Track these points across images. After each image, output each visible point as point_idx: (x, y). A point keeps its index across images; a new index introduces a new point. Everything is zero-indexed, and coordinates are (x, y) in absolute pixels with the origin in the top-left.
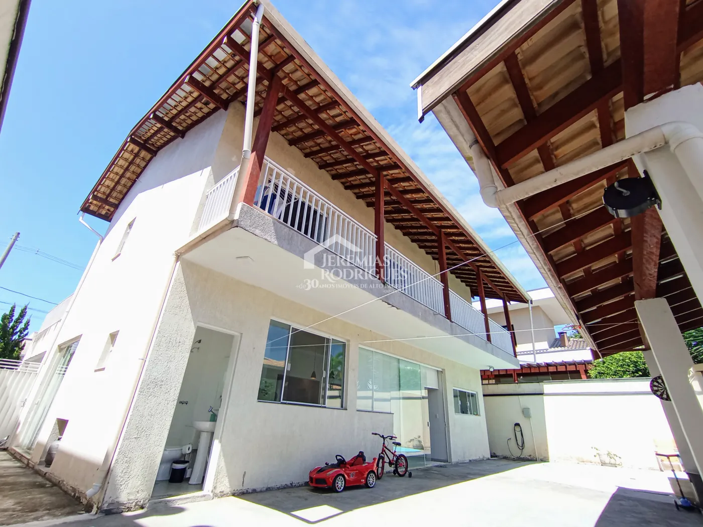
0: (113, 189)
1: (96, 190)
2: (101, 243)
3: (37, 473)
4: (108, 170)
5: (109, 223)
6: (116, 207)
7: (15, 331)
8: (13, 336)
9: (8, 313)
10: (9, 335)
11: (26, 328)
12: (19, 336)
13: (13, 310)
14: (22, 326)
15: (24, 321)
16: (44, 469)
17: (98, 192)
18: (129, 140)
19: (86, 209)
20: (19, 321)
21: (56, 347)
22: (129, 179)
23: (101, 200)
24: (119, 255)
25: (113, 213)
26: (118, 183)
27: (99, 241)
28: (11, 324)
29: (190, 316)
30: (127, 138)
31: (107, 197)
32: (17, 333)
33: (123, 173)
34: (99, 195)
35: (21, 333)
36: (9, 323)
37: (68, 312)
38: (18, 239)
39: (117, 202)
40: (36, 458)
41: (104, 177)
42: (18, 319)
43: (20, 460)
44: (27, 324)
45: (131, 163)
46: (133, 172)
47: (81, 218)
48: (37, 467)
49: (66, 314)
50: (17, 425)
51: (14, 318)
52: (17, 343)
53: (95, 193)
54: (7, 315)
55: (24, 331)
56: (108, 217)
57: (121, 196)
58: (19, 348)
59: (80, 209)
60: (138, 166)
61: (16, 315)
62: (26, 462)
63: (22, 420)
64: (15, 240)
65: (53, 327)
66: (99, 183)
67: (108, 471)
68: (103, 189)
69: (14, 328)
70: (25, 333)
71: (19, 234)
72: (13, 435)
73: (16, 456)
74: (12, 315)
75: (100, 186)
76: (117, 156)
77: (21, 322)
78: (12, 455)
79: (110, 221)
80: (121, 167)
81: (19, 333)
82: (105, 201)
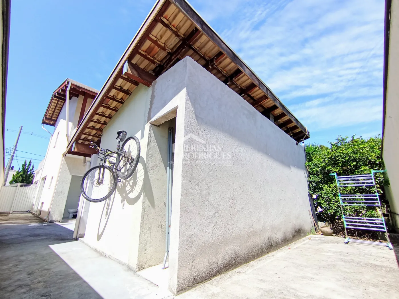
0: (53, 114)
1: (46, 115)
2: (52, 137)
3: (38, 217)
4: (49, 107)
5: (54, 127)
6: (56, 121)
7: (28, 171)
8: (28, 173)
9: (24, 163)
10: (26, 172)
11: (33, 169)
12: (31, 172)
13: (26, 162)
14: (31, 168)
15: (31, 166)
16: (39, 216)
17: (47, 115)
18: (53, 97)
19: (44, 123)
20: (29, 166)
21: (41, 179)
22: (58, 110)
23: (49, 119)
24: (55, 147)
25: (55, 123)
26: (54, 111)
27: (51, 136)
28: (26, 168)
29: (69, 173)
30: (52, 96)
31: (51, 118)
32: (29, 171)
33: (53, 113)
34: (48, 117)
35: (31, 171)
36: (25, 167)
37: (44, 165)
38: (22, 129)
39: (56, 119)
40: (38, 214)
41: (47, 110)
42: (28, 166)
43: (34, 215)
44: (33, 167)
45: (57, 104)
46: (59, 107)
47: (43, 126)
48: (38, 216)
49: (43, 166)
50: (33, 205)
51: (27, 165)
52: (30, 175)
53: (46, 116)
54: (24, 165)
55: (32, 170)
56: (53, 125)
57: (57, 116)
58: (31, 177)
59: (41, 123)
60: (60, 105)
61: (28, 164)
62: (35, 215)
63: (34, 203)
64: (21, 129)
65: (40, 171)
66: (46, 112)
67: (49, 213)
68: (49, 115)
69: (27, 169)
70: (33, 171)
71: (22, 126)
72: (32, 208)
73: (33, 214)
74: (26, 164)
75: (47, 114)
76: (51, 102)
77: (30, 167)
78: (32, 214)
79: (55, 126)
80: (54, 106)
81: (30, 171)
82: (51, 119)
